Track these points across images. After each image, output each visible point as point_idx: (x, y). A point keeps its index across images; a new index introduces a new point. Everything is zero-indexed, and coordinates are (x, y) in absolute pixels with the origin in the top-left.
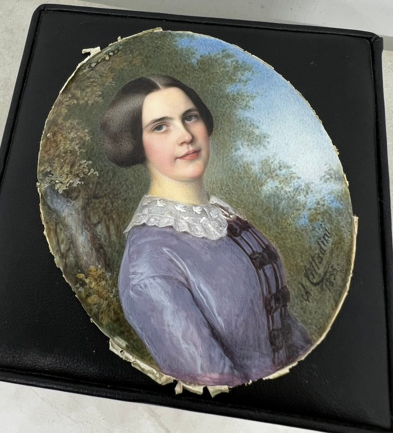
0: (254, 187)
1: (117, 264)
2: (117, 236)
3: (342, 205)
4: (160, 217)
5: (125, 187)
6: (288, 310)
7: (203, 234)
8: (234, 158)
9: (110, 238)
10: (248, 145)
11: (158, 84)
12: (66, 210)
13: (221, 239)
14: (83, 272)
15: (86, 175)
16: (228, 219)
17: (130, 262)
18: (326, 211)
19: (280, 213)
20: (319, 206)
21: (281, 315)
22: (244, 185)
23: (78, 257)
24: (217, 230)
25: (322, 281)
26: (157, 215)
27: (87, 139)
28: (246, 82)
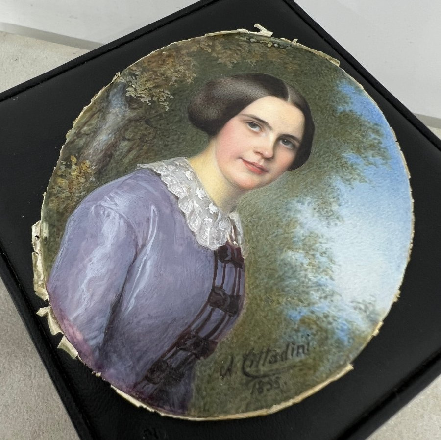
0: (281, 243)
1: (107, 179)
2: (130, 162)
3: (349, 342)
4: (178, 183)
6: (197, 363)
7: (195, 230)
8: (290, 206)
9: (124, 157)
10: (315, 209)
11: (289, 96)
12: (117, 109)
13: (206, 249)
14: (78, 158)
15: (159, 102)
16: (230, 241)
17: (118, 188)
18: (326, 331)
19: (281, 285)
20: (325, 320)
21: (186, 359)
22: (274, 233)
23: (87, 146)
24: (211, 239)
25: (254, 377)
26: (177, 179)
27: (188, 81)
28: (370, 164)
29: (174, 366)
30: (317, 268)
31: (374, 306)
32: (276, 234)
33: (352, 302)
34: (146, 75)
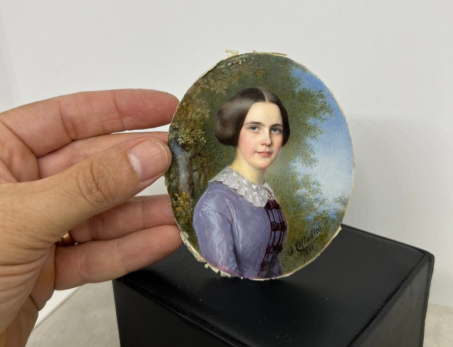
0: (293, 188)
2: (204, 182)
3: (337, 218)
4: (232, 182)
5: (218, 156)
7: (251, 201)
8: (290, 166)
9: (199, 181)
11: (266, 97)
12: (180, 156)
13: (260, 208)
14: (178, 193)
15: (199, 139)
16: (269, 199)
17: (205, 198)
18: (326, 218)
19: (300, 208)
20: (324, 214)
24: (260, 202)
25: (303, 250)
26: (231, 180)
27: (206, 117)
28: (323, 120)
29: (270, 261)
30: (314, 192)
31: (344, 197)
32: (289, 184)
33: (334, 200)
34: (182, 126)
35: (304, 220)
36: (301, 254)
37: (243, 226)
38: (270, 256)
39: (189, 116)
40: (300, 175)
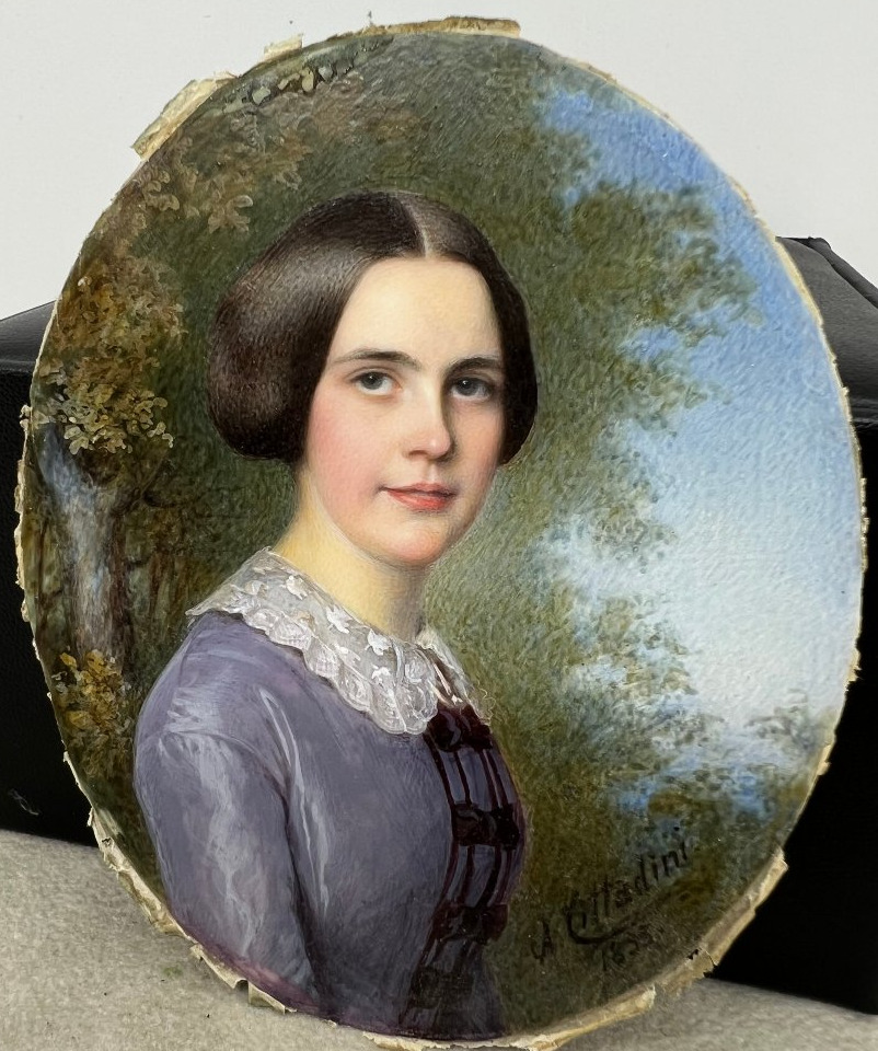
0: (552, 657)
1: (150, 673)
2: (169, 613)
3: (768, 810)
4: (282, 617)
5: (225, 505)
6: (484, 953)
7: (366, 706)
8: (538, 556)
9: (152, 609)
10: (598, 538)
11: (424, 234)
12: (76, 501)
13: (404, 737)
14: (74, 653)
15: (145, 432)
16: (443, 700)
17: (179, 683)
18: (712, 806)
19: (585, 750)
22: (528, 639)
23: (73, 619)
24: (404, 713)
25: (598, 941)
26: (277, 608)
27: (173, 335)
28: (700, 336)
29: (448, 970)
30: (650, 680)
31: (804, 712)
32: (532, 640)
33: (752, 723)
34: (81, 374)
35: (605, 805)
36: (589, 956)
37: (331, 808)
38: (452, 949)
39: (104, 333)
40: (584, 600)
